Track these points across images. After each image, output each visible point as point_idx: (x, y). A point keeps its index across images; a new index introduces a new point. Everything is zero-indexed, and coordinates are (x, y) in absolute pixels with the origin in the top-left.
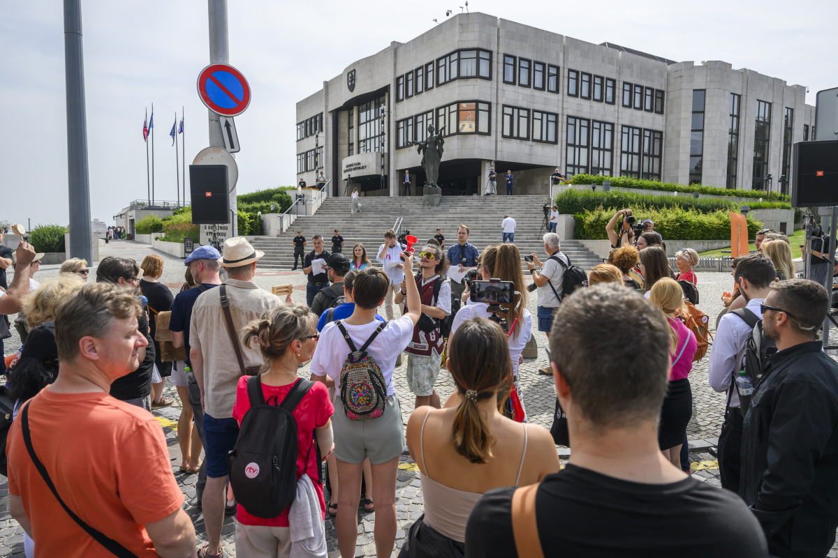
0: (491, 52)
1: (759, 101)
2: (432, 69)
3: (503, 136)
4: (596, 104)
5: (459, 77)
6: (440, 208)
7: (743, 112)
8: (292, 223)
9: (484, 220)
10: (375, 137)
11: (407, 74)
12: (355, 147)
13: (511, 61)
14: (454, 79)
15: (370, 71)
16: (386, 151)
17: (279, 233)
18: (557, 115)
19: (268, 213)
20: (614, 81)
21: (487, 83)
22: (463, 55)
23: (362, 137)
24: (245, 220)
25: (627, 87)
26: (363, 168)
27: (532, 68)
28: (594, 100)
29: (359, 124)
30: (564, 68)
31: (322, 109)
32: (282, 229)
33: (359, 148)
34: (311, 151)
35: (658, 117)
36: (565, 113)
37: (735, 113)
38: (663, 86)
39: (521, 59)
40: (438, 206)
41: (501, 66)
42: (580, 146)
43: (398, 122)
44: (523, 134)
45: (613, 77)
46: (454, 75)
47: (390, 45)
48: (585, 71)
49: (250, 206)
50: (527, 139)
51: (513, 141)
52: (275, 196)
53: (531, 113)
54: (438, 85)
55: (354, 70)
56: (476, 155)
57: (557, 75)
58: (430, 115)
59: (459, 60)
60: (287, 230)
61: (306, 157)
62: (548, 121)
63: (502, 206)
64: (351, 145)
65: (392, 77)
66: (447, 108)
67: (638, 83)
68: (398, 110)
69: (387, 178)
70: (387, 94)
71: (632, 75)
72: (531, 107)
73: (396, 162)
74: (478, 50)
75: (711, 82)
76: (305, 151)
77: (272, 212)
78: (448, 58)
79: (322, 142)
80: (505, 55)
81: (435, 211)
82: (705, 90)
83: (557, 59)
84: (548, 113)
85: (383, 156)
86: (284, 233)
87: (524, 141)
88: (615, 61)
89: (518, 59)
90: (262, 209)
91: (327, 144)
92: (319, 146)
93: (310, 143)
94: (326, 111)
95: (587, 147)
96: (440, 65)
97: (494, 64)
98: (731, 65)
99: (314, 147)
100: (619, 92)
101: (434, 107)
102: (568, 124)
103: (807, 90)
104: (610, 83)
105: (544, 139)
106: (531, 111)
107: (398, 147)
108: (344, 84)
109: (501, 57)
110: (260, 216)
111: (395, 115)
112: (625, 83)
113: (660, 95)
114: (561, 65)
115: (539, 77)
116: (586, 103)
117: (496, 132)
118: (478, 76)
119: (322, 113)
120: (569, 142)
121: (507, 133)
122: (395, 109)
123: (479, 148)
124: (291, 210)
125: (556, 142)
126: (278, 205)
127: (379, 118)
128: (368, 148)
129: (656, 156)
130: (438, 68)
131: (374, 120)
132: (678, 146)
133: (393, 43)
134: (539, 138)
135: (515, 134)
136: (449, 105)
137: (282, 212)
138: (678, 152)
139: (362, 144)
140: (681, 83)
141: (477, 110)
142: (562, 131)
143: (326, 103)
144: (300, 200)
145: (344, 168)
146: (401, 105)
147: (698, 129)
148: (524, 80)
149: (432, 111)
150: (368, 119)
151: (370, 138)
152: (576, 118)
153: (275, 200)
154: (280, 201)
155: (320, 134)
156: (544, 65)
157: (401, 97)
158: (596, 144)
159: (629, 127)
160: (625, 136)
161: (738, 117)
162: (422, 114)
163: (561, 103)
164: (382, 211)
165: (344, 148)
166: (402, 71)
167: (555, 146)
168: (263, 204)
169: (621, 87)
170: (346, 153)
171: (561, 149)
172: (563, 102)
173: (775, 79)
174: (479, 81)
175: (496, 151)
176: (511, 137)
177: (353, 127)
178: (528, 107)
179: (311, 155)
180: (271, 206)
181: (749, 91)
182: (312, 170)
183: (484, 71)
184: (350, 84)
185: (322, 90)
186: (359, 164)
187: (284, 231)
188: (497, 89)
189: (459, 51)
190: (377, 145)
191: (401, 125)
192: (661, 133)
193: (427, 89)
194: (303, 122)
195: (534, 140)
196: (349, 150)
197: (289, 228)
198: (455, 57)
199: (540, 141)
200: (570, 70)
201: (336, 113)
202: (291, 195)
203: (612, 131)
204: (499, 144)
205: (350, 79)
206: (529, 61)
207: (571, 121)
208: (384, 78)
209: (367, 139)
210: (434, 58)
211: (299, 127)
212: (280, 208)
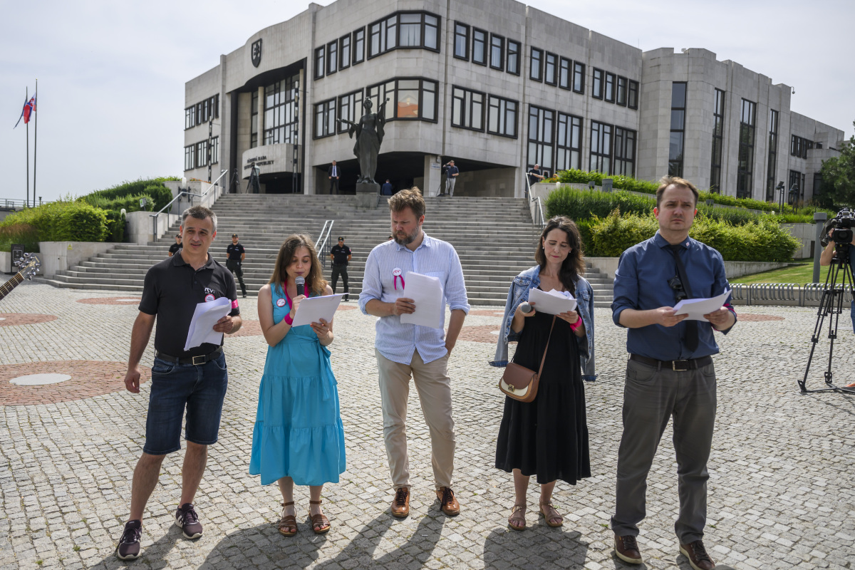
0: (439, 18)
1: (744, 100)
2: (362, 37)
3: (453, 125)
4: (562, 93)
5: (398, 47)
6: (379, 211)
7: (727, 112)
8: (170, 226)
9: (445, 228)
10: (285, 125)
11: (330, 44)
12: (259, 137)
13: (463, 31)
14: (392, 50)
15: (281, 41)
16: (300, 143)
17: (151, 240)
18: (517, 103)
19: (136, 210)
20: (583, 66)
21: (434, 57)
22: (404, 19)
23: (269, 125)
24: (100, 220)
25: (597, 75)
26: (269, 163)
27: (489, 42)
28: (561, 87)
29: (265, 109)
30: (526, 45)
31: (218, 90)
32: (155, 234)
33: (264, 139)
34: (203, 142)
35: (632, 113)
36: (527, 101)
37: (719, 113)
38: (638, 76)
39: (476, 29)
40: (376, 208)
41: (451, 35)
42: (543, 143)
43: (316, 105)
44: (477, 124)
45: (583, 60)
46: (392, 44)
47: (307, 8)
48: (551, 50)
49: (112, 203)
50: (482, 130)
51: (465, 132)
52: (148, 188)
53: (487, 98)
54: (370, 57)
55: (261, 40)
56: (419, 147)
57: (518, 53)
58: (359, 96)
59: (398, 25)
60: (163, 236)
61: (197, 150)
62: (506, 110)
63: (463, 210)
64: (254, 135)
65: (311, 48)
66: (382, 87)
67: (610, 70)
68: (316, 90)
69: (300, 176)
70: (301, 72)
71: (603, 60)
72: (487, 90)
73: (312, 156)
74: (423, 13)
75: (693, 73)
76: (195, 142)
77: (142, 209)
78: (384, 23)
79: (217, 130)
80: (457, 23)
81: (373, 215)
82: (686, 83)
83: (518, 33)
84: (507, 100)
85: (296, 147)
86: (159, 241)
87: (478, 133)
88: (585, 42)
89: (471, 29)
90: (128, 206)
91: (223, 134)
92: (213, 135)
93: (202, 132)
94: (223, 92)
95: (552, 144)
96: (373, 32)
97: (443, 33)
98: (715, 55)
99: (207, 137)
100: (588, 80)
101: (364, 85)
102: (529, 115)
103: (792, 91)
104: (578, 68)
105: (502, 131)
106: (487, 95)
107: (315, 137)
108: (247, 58)
109: (451, 25)
110: (123, 215)
111: (313, 96)
112: (595, 69)
113: (633, 87)
114: (522, 40)
115: (496, 53)
116: (551, 90)
117: (444, 119)
118: (422, 47)
119: (218, 95)
120: (531, 137)
121: (457, 121)
122: (313, 88)
123: (421, 138)
124: (170, 208)
125: (515, 137)
126: (151, 200)
127: (290, 101)
128: (276, 139)
129: (629, 160)
130: (370, 35)
131: (285, 104)
132: (655, 149)
133: (312, 5)
134: (495, 130)
135: (467, 124)
136: (384, 83)
137: (156, 209)
138: (654, 156)
139: (268, 134)
140: (659, 73)
141: (421, 90)
142: (523, 124)
143: (223, 82)
144: (184, 195)
145: (245, 163)
146: (320, 84)
147: (678, 130)
148: (478, 56)
149: (361, 90)
150: (277, 103)
151: (279, 127)
152: (539, 108)
153: (148, 193)
154: (155, 195)
155: (215, 121)
156: (502, 39)
157: (321, 73)
158: (561, 142)
159: (599, 123)
160: (595, 134)
161: (722, 117)
162: (348, 95)
163: (522, 88)
164: (299, 214)
165: (245, 138)
166: (323, 40)
167: (515, 141)
168: (131, 198)
169: (591, 74)
170: (248, 144)
171: (522, 146)
172: (524, 87)
173: (760, 75)
174: (424, 52)
175: (444, 143)
176: (462, 126)
177: (257, 113)
178: (484, 90)
179: (203, 147)
180: (141, 201)
181: (734, 87)
182: (204, 166)
183: (430, 41)
184: (254, 57)
185: (219, 66)
186: (264, 158)
187: (159, 237)
188: (446, 65)
189: (398, 14)
190: (287, 136)
191: (321, 108)
192: (634, 132)
193: (355, 63)
194: (194, 106)
195: (489, 132)
196: (252, 142)
197: (166, 233)
198: (393, 21)
199: (497, 134)
200: (533, 48)
201: (236, 95)
202: (170, 188)
203: (581, 127)
204: (447, 134)
205: (254, 52)
206: (485, 33)
207: (534, 111)
208: (299, 49)
209: (274, 128)
210: (366, 23)
211: (188, 113)
212: (154, 204)
